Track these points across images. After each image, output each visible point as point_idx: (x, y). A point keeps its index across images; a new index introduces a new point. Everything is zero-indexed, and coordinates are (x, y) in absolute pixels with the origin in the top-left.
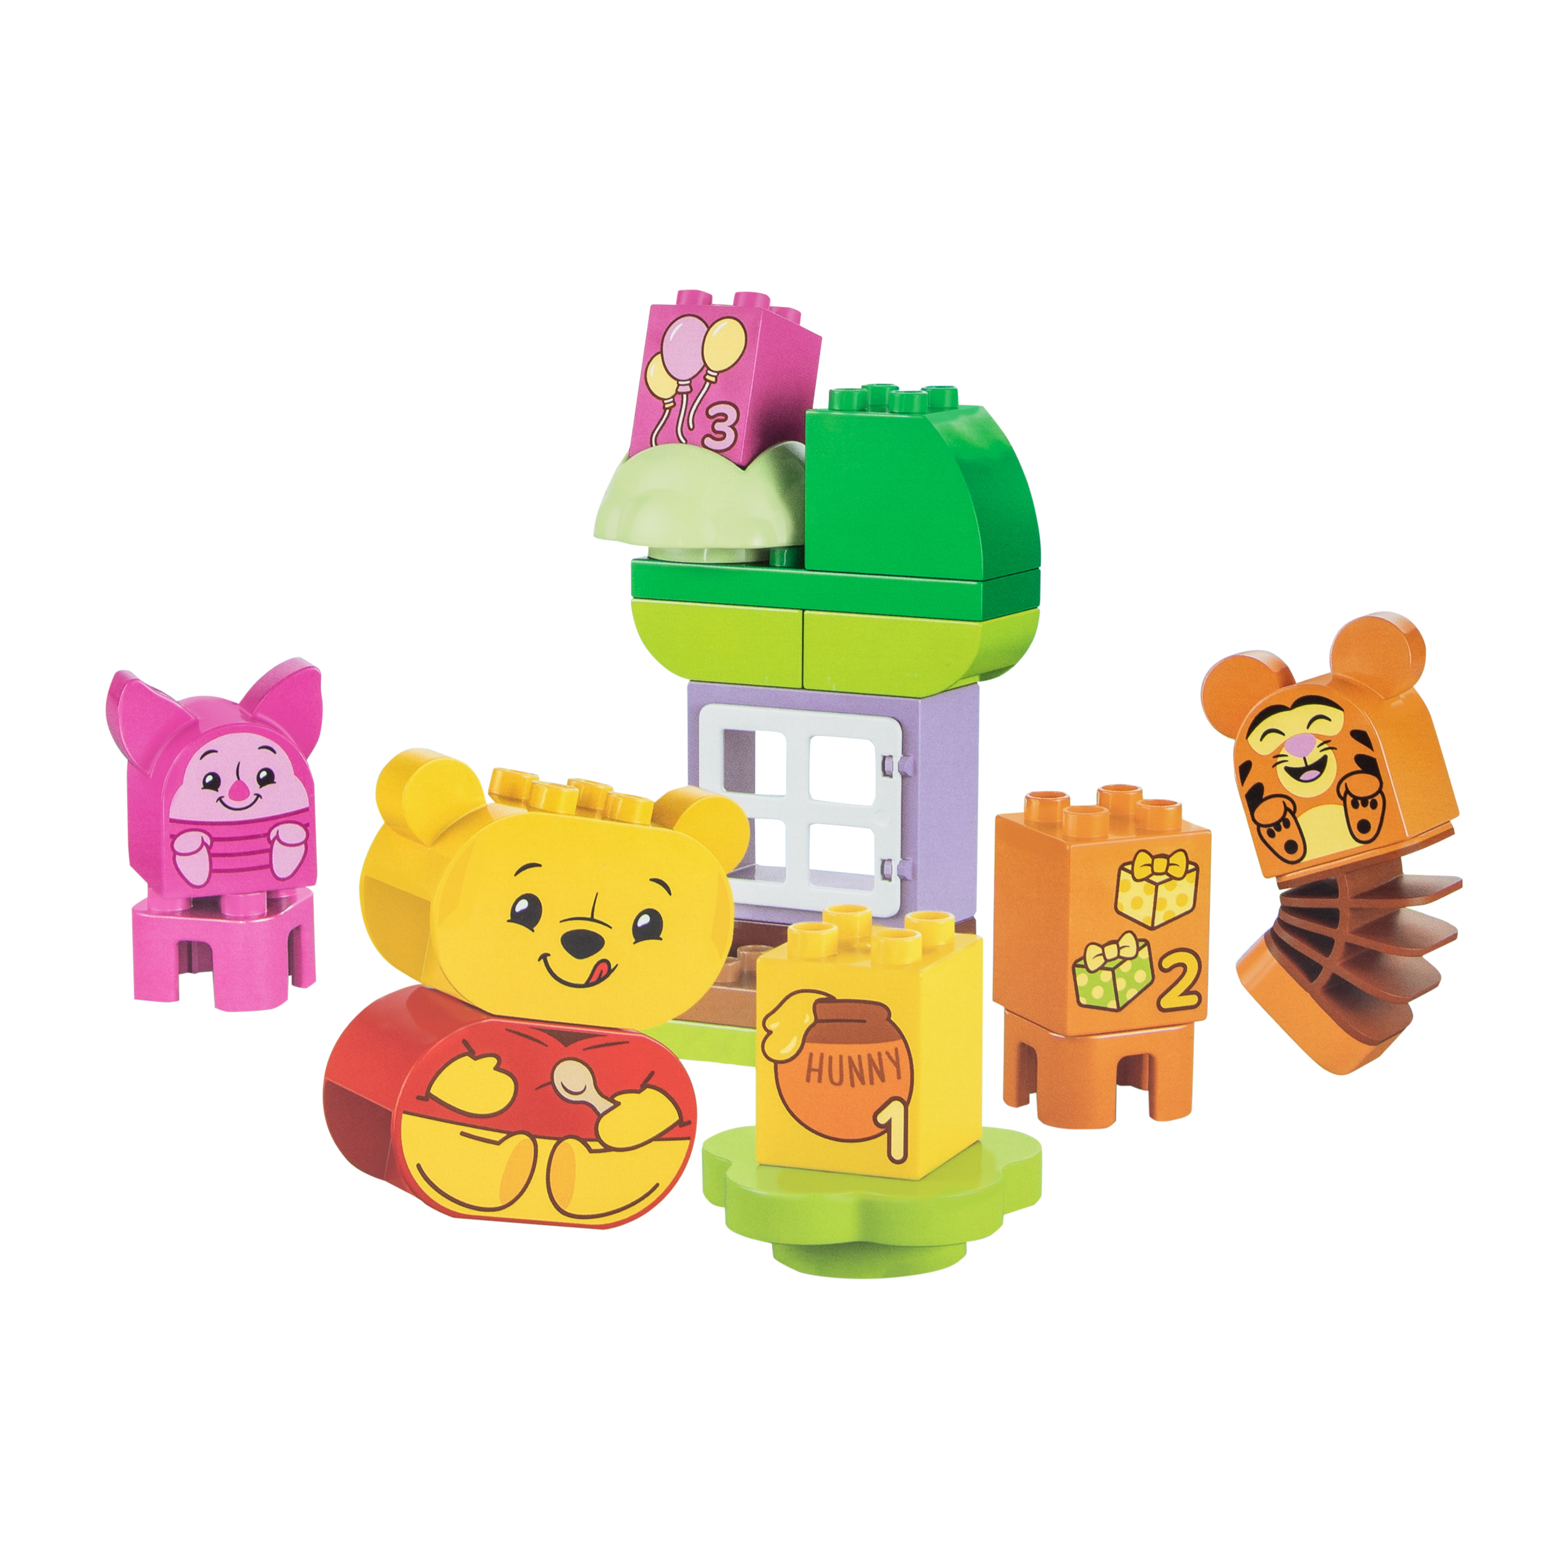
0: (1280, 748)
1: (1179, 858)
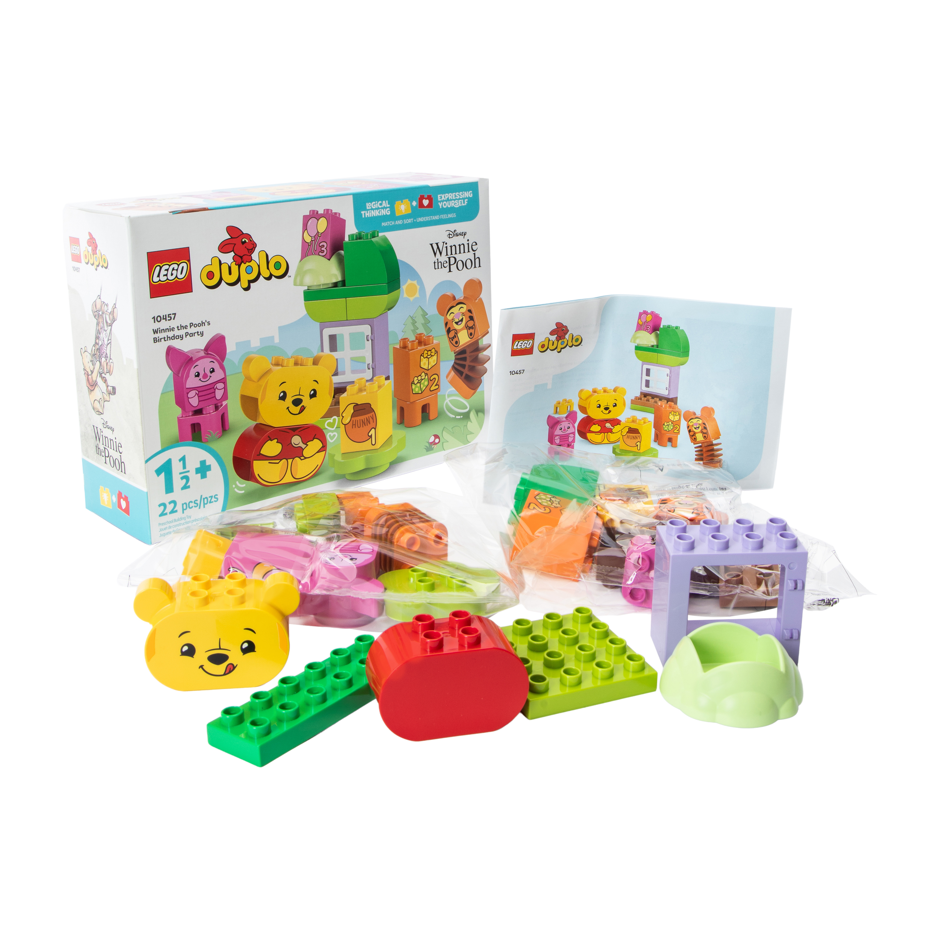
0: (453, 317)
1: (433, 351)
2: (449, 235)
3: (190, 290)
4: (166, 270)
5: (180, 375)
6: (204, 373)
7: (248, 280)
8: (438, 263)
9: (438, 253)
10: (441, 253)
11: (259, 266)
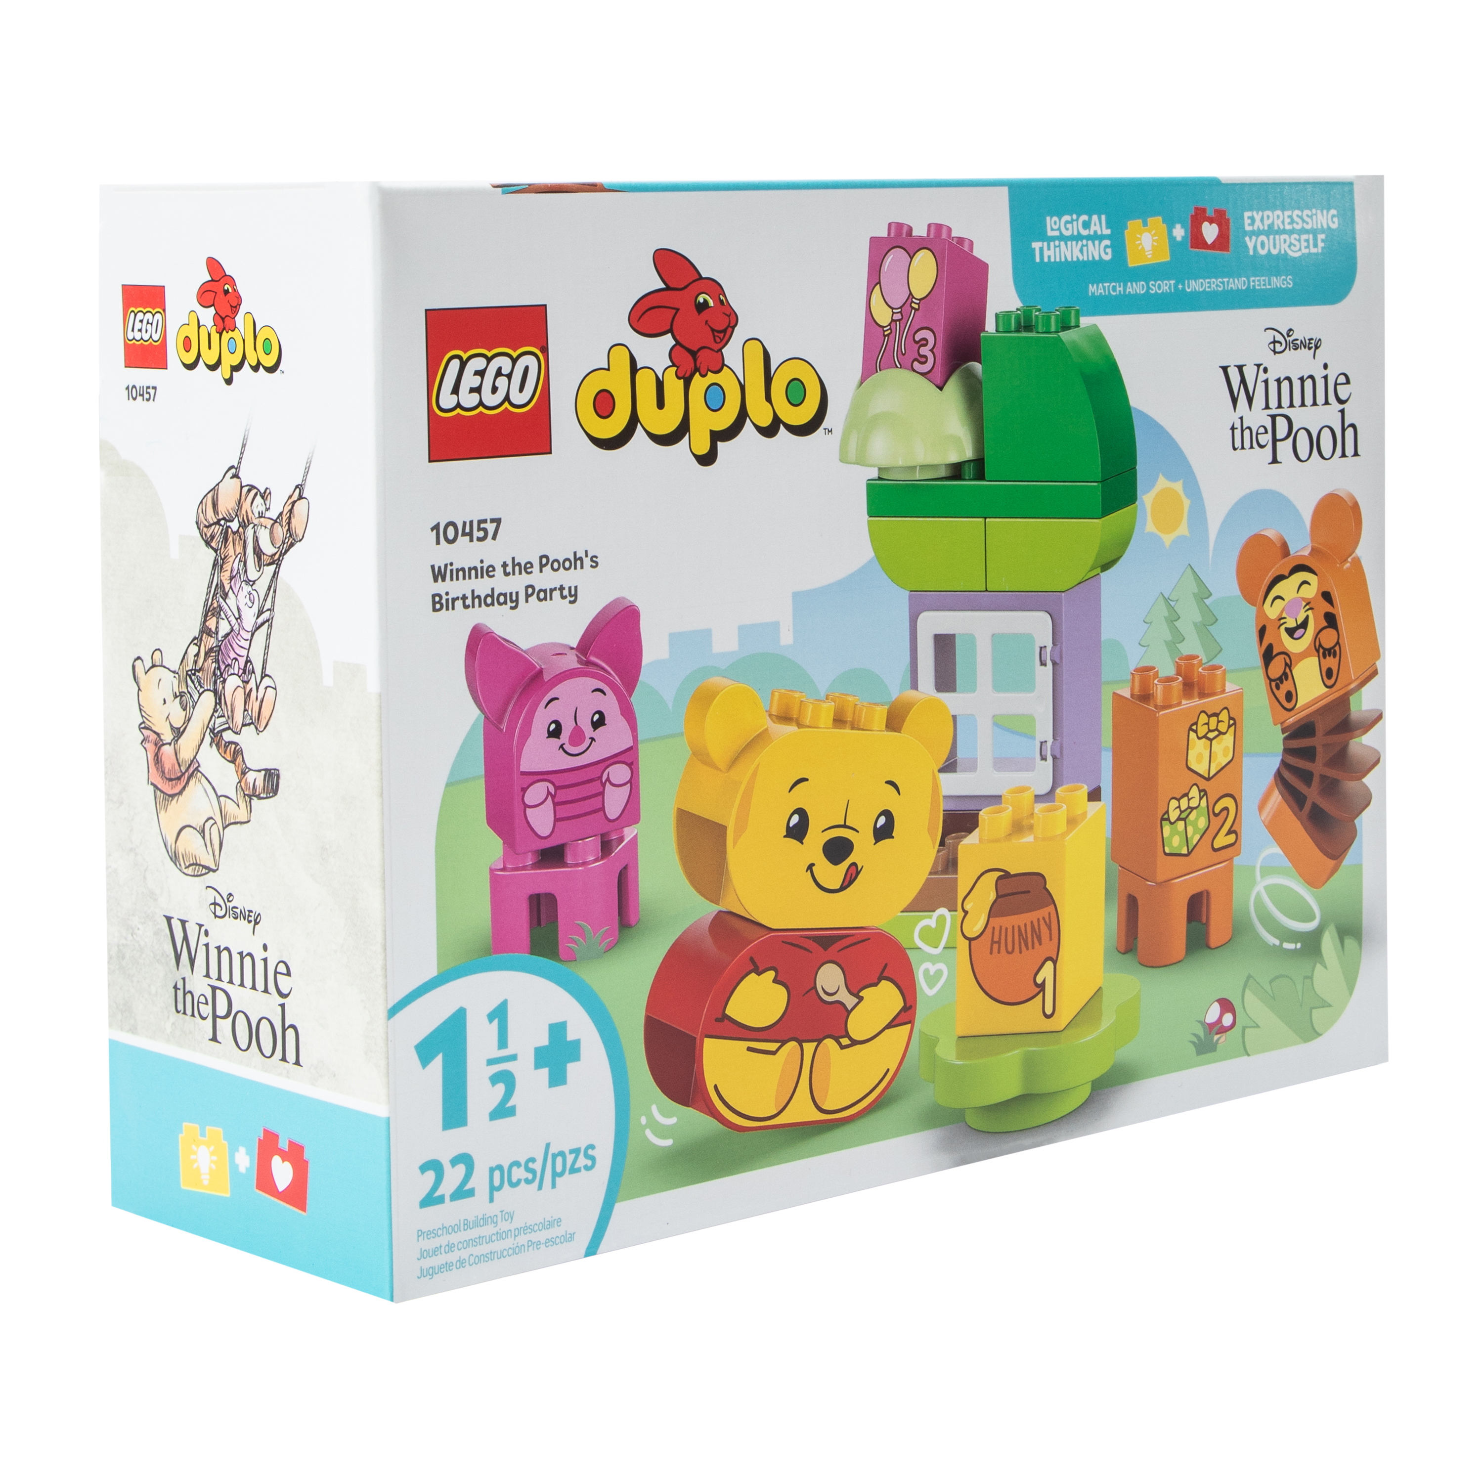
0: (1282, 612)
1: (1224, 716)
2: (1274, 342)
3: (545, 448)
4: (477, 373)
5: (504, 727)
6: (575, 725)
7: (711, 431)
8: (1242, 431)
9: (1243, 398)
10: (1250, 400)
11: (742, 388)
